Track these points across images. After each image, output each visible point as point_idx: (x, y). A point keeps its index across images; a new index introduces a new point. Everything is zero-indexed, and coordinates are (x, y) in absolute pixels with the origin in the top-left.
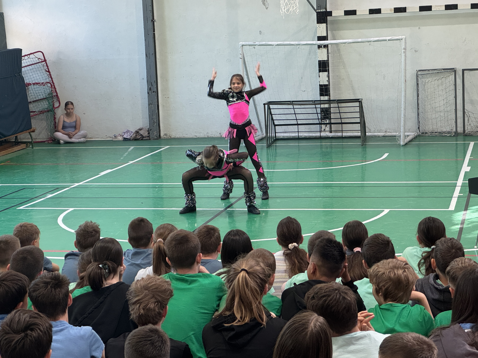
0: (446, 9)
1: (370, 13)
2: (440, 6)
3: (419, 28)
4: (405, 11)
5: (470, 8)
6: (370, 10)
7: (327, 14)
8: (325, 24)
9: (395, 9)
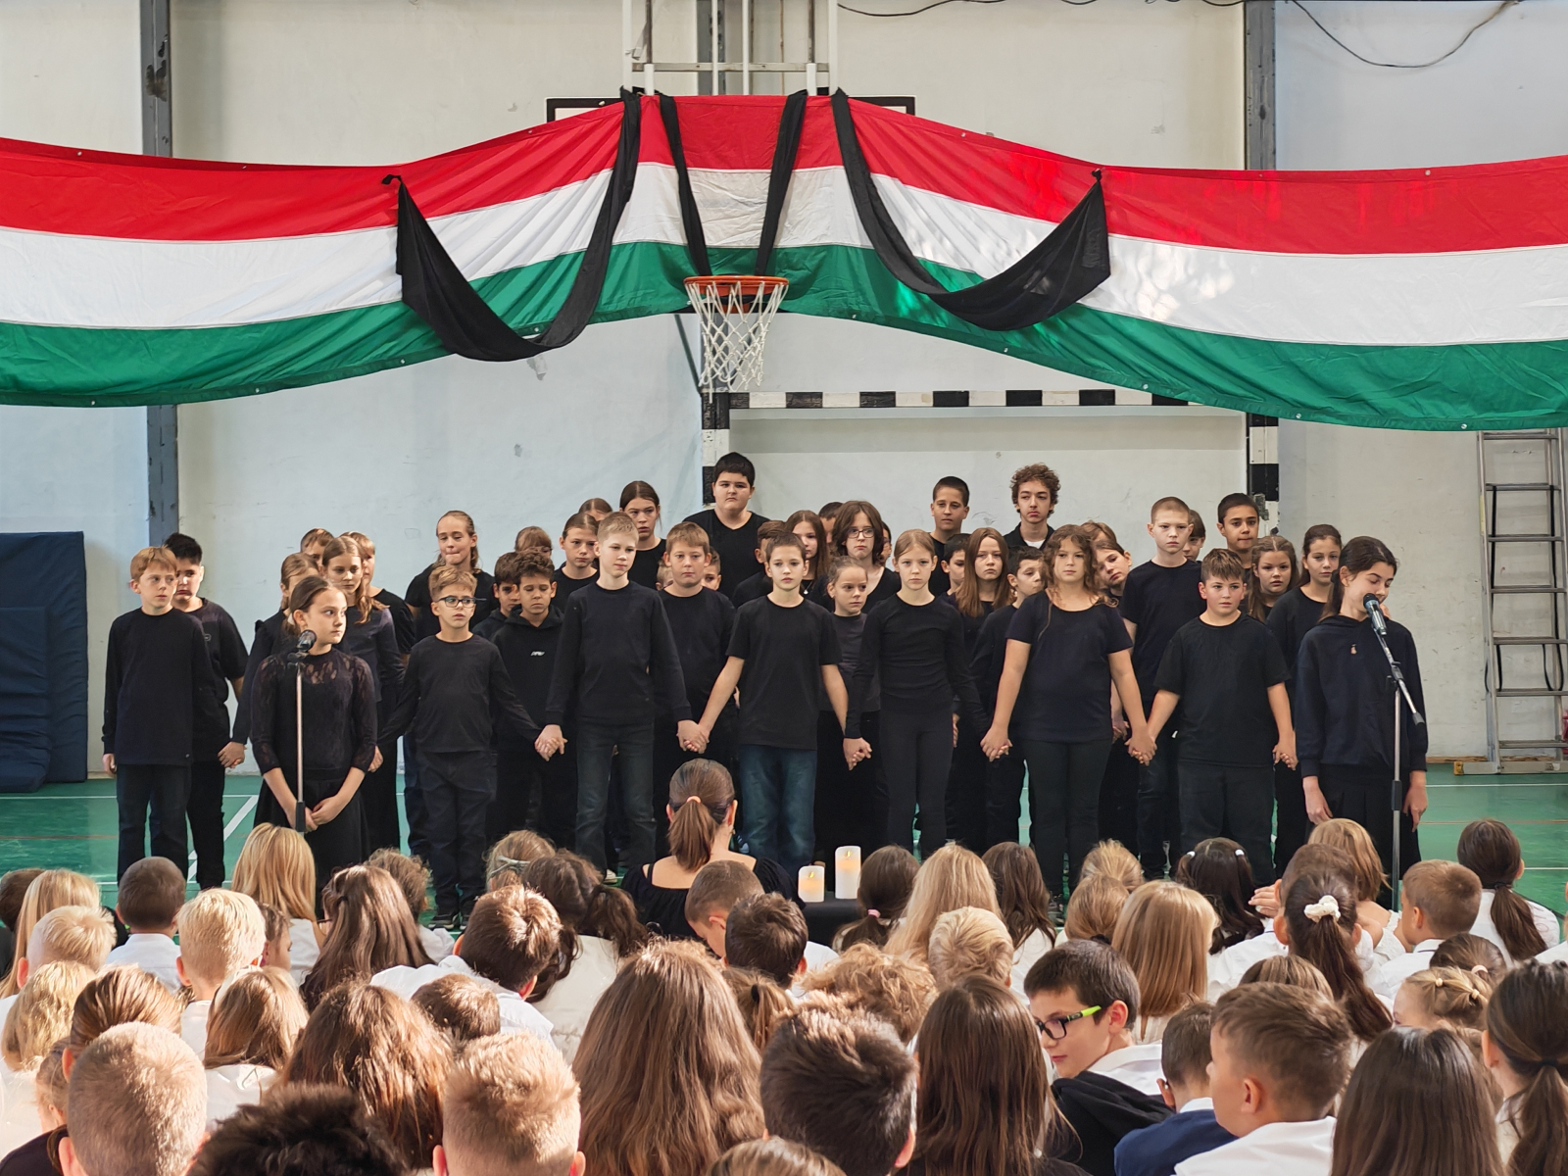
0: (1082, 403)
1: (863, 405)
4: (966, 404)
6: (862, 394)
7: (734, 402)
8: (727, 430)
9: (936, 394)
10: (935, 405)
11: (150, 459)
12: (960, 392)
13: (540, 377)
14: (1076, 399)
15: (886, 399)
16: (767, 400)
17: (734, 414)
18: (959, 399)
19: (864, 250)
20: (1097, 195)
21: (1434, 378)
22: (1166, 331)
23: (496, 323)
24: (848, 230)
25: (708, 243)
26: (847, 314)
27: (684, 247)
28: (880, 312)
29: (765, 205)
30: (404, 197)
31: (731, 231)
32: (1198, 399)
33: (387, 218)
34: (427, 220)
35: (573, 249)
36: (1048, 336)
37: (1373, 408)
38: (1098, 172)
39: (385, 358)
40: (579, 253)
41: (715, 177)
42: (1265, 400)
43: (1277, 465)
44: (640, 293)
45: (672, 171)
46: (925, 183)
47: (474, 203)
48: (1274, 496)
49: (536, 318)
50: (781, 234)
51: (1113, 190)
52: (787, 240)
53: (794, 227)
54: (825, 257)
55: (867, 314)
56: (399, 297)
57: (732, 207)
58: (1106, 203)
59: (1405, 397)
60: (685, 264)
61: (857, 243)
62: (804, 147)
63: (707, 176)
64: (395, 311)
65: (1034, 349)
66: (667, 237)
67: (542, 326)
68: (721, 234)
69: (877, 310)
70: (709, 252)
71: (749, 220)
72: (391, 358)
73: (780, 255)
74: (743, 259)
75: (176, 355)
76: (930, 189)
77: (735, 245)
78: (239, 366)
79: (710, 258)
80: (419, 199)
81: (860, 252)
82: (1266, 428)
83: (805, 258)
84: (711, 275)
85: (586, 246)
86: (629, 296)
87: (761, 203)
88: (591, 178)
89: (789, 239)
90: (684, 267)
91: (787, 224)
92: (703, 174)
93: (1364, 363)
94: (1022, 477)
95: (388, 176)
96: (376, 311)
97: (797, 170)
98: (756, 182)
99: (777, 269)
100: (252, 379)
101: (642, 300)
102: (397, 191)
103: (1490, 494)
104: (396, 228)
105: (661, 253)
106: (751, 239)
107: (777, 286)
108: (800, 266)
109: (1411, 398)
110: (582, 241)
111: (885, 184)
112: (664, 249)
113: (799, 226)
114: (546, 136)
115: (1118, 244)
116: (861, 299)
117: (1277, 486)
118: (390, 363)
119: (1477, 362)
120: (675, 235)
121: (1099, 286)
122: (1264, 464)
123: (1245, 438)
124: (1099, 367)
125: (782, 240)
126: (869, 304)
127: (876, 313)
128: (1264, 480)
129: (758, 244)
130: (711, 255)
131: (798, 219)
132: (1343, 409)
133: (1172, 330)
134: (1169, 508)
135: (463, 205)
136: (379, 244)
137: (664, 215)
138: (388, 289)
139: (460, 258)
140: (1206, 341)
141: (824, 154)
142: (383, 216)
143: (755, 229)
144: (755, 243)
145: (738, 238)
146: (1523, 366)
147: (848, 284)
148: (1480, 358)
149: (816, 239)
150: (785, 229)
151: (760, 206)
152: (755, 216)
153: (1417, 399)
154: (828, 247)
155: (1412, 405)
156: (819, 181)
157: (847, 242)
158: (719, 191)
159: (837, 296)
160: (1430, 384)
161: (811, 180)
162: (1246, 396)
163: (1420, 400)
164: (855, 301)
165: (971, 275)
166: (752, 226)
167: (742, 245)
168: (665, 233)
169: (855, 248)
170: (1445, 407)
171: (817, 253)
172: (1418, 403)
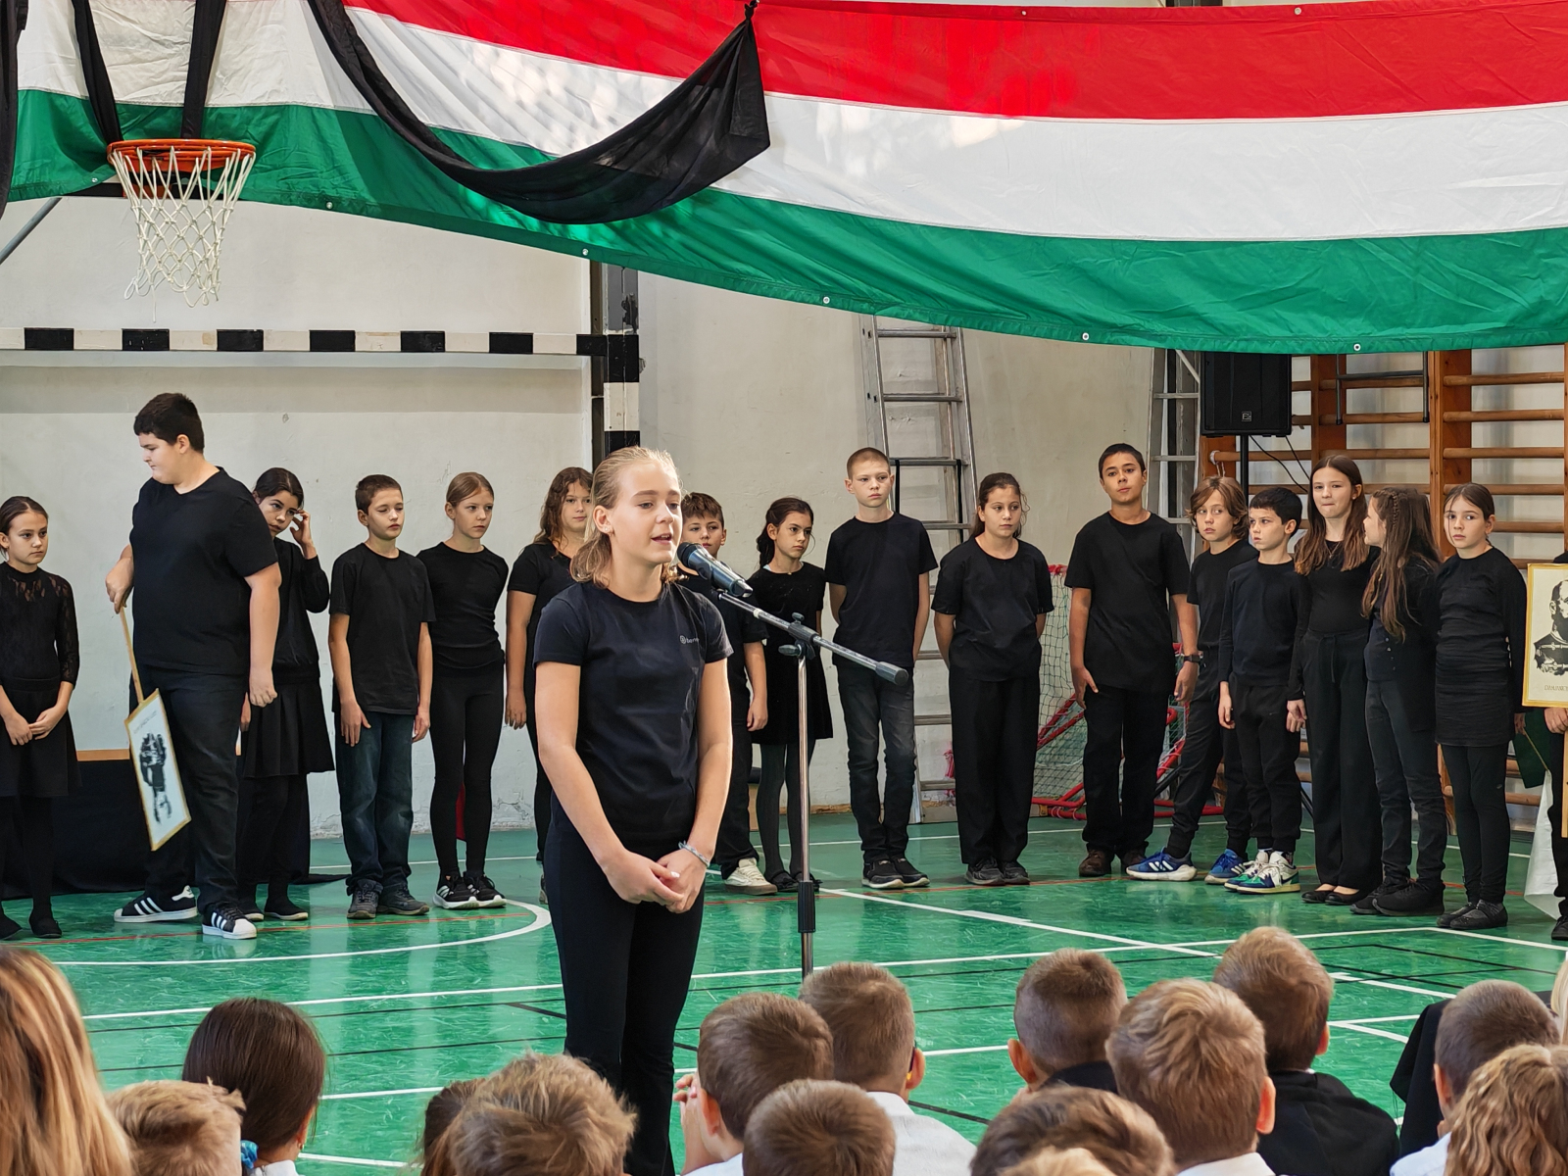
0: (405, 348)
1: (126, 347)
2: (385, 334)
3: (286, 418)
4: (260, 348)
5: (488, 350)
6: (125, 332)
9: (220, 333)
10: (219, 348)
12: (252, 332)
14: (394, 344)
15: (158, 340)
18: (251, 341)
19: (345, 117)
20: (745, 38)
21: (1310, 283)
22: (861, 224)
24: (312, 85)
25: (116, 96)
26: (320, 201)
27: (83, 101)
28: (372, 201)
29: (190, 45)
31: (143, 82)
32: (917, 315)
41: (120, 3)
43: (638, 433)
44: (38, 163)
46: (437, 19)
50: (211, 87)
51: (769, 32)
52: (221, 96)
53: (229, 79)
54: (276, 124)
55: (351, 202)
57: (142, 47)
58: (761, 50)
60: (86, 126)
61: (329, 104)
63: (108, 2)
66: (62, 87)
68: (132, 85)
69: (366, 195)
70: (118, 109)
71: (166, 66)
73: (213, 117)
74: (159, 122)
76: (449, 30)
77: (148, 102)
79: (119, 118)
81: (334, 116)
82: (626, 384)
83: (248, 123)
86: (26, 166)
87: (183, 43)
90: (85, 130)
91: (217, 74)
93: (1193, 262)
98: (176, 13)
101: (41, 176)
105: (54, 109)
106: (170, 94)
107: (228, 159)
108: (242, 133)
109: (1271, 311)
111: (367, 22)
112: (59, 102)
113: (234, 79)
115: (780, 107)
116: (338, 180)
119: (1377, 262)
120: (71, 84)
122: (623, 432)
123: (589, 398)
125: (213, 96)
126: (354, 189)
127: (367, 200)
129: (183, 102)
130: (123, 114)
131: (235, 67)
137: (55, 53)
140: (935, 240)
143: (176, 79)
144: (178, 100)
145: (152, 91)
146: (1452, 266)
147: (316, 158)
148: (1384, 256)
149: (263, 96)
150: (216, 81)
151: (181, 47)
152: (174, 61)
153: (1279, 312)
154: (282, 109)
155: (1271, 320)
156: (263, 15)
157: (311, 102)
158: (124, 23)
159: (301, 177)
160: (1300, 292)
161: (250, 14)
162: (996, 311)
163: (1286, 315)
164: (329, 185)
165: (525, 150)
166: (171, 74)
167: (159, 101)
168: (59, 79)
169: (325, 110)
170: (1322, 320)
171: (265, 116)
172: (1281, 317)
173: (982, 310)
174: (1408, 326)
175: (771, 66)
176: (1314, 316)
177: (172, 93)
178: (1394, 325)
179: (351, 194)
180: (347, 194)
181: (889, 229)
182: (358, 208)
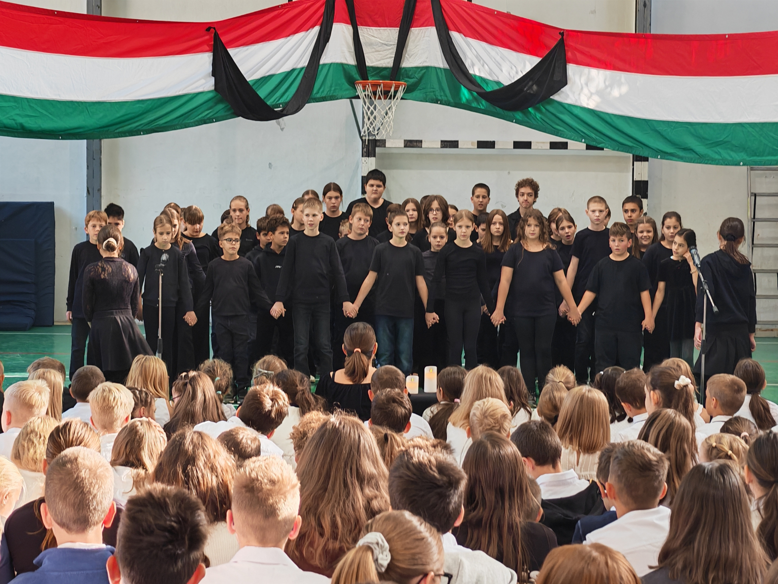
0: (551, 148)
1: (442, 147)
2: (543, 143)
4: (494, 147)
6: (442, 141)
7: (378, 144)
8: (374, 158)
9: (478, 142)
10: (478, 147)
11: (88, 166)
12: (491, 142)
13: (282, 129)
14: (548, 146)
15: (454, 144)
16: (395, 143)
17: (378, 150)
18: (490, 145)
19: (445, 69)
20: (562, 44)
21: (726, 140)
22: (595, 113)
23: (261, 102)
24: (437, 59)
25: (367, 64)
26: (436, 101)
27: (355, 66)
28: (452, 100)
29: (396, 46)
30: (217, 38)
31: (379, 59)
32: (609, 147)
33: (208, 48)
34: (228, 49)
35: (300, 66)
36: (535, 114)
37: (697, 154)
38: (562, 33)
39: (206, 118)
40: (302, 68)
41: (371, 31)
42: (642, 148)
43: (647, 181)
44: (333, 89)
45: (350, 28)
46: (476, 36)
47: (250, 42)
48: (646, 197)
49: (281, 100)
50: (403, 61)
51: (570, 42)
52: (406, 64)
53: (410, 57)
54: (425, 73)
55: (445, 101)
56: (213, 88)
57: (379, 47)
58: (566, 48)
59: (713, 149)
60: (355, 75)
61: (441, 66)
62: (416, 17)
63: (367, 31)
64: (211, 95)
65: (529, 121)
66: (347, 61)
67: (284, 105)
68: (374, 60)
69: (450, 99)
70: (367, 69)
71: (388, 53)
72: (209, 119)
73: (403, 71)
74: (384, 73)
75: (101, 115)
76: (478, 39)
77: (380, 66)
78: (133, 121)
79: (368, 72)
80: (224, 39)
81: (442, 70)
82: (643, 162)
83: (415, 73)
84: (368, 80)
85: (307, 64)
86: (327, 89)
87: (394, 45)
88: (309, 30)
89: (407, 63)
90: (355, 76)
91: (406, 55)
92: (365, 29)
93: (692, 130)
94: (520, 185)
95: (209, 27)
96: (200, 95)
97: (412, 29)
98: (392, 34)
99: (401, 78)
100: (139, 127)
101: (333, 93)
102: (213, 35)
103: (753, 198)
104: (212, 53)
105: (344, 69)
106: (388, 63)
107: (401, 87)
108: (412, 76)
109: (714, 149)
110: (304, 62)
111: (456, 36)
112: (345, 67)
113: (412, 57)
114: (287, 9)
115: (571, 69)
116: (442, 94)
117: (647, 191)
118: (208, 121)
119: (749, 131)
120: (351, 60)
121: (562, 90)
122: (641, 181)
123: (632, 167)
124: (560, 130)
125: (404, 63)
126: (447, 96)
127: (450, 101)
128: (641, 189)
129: (392, 65)
130: (369, 70)
131: (412, 53)
132: (681, 153)
133: (599, 113)
134: (595, 202)
135: (246, 42)
136: (204, 61)
137: (345, 49)
138: (208, 84)
139: (243, 69)
140: (615, 119)
141: (426, 21)
142: (206, 47)
143: (391, 57)
144: (391, 64)
145: (382, 62)
146: (772, 134)
147: (436, 86)
148: (750, 129)
149: (421, 63)
150: (405, 58)
151: (393, 46)
152: (391, 51)
153: (719, 150)
154: (427, 68)
155: (716, 153)
156: (423, 34)
157: (436, 65)
158: (373, 38)
159: (431, 92)
160: (725, 142)
161: (419, 34)
162: (633, 146)
163: (720, 150)
164: (439, 95)
165: (498, 83)
166: (389, 56)
167: (384, 65)
168: (346, 58)
169: (440, 68)
170: (732, 154)
171: (421, 70)
172: (719, 151)
173: (629, 146)
174: (758, 156)
175: (569, 54)
176: (729, 152)
177: (389, 62)
178: (753, 156)
179: (446, 99)
180: (444, 98)
181: (602, 115)
182: (447, 103)
